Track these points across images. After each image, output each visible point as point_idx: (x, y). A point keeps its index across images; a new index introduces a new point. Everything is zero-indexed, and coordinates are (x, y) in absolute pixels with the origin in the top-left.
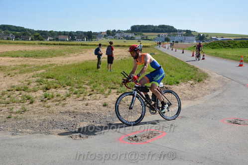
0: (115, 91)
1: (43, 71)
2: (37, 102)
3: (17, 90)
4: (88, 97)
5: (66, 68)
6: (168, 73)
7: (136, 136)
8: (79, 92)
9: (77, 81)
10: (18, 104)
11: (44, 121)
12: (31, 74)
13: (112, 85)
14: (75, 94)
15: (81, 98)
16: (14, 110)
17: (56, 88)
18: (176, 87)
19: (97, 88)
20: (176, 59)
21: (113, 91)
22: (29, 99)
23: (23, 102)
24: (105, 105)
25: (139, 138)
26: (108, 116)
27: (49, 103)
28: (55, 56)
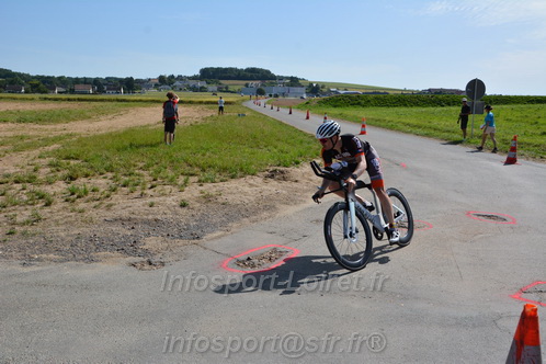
0: (196, 179)
1: (56, 146)
2: (59, 204)
3: (17, 182)
4: (150, 192)
5: (98, 140)
6: (275, 148)
7: (249, 259)
8: (131, 183)
9: (122, 163)
10: (22, 208)
11: (79, 237)
12: (37, 152)
13: (187, 169)
14: (124, 186)
15: (137, 194)
16: (19, 219)
17: (87, 176)
18: (296, 169)
19: (161, 174)
20: (281, 123)
21: (192, 179)
22: (42, 197)
23: (32, 204)
24: (183, 205)
25: (256, 261)
26: (193, 224)
27: (81, 205)
28: (74, 120)
